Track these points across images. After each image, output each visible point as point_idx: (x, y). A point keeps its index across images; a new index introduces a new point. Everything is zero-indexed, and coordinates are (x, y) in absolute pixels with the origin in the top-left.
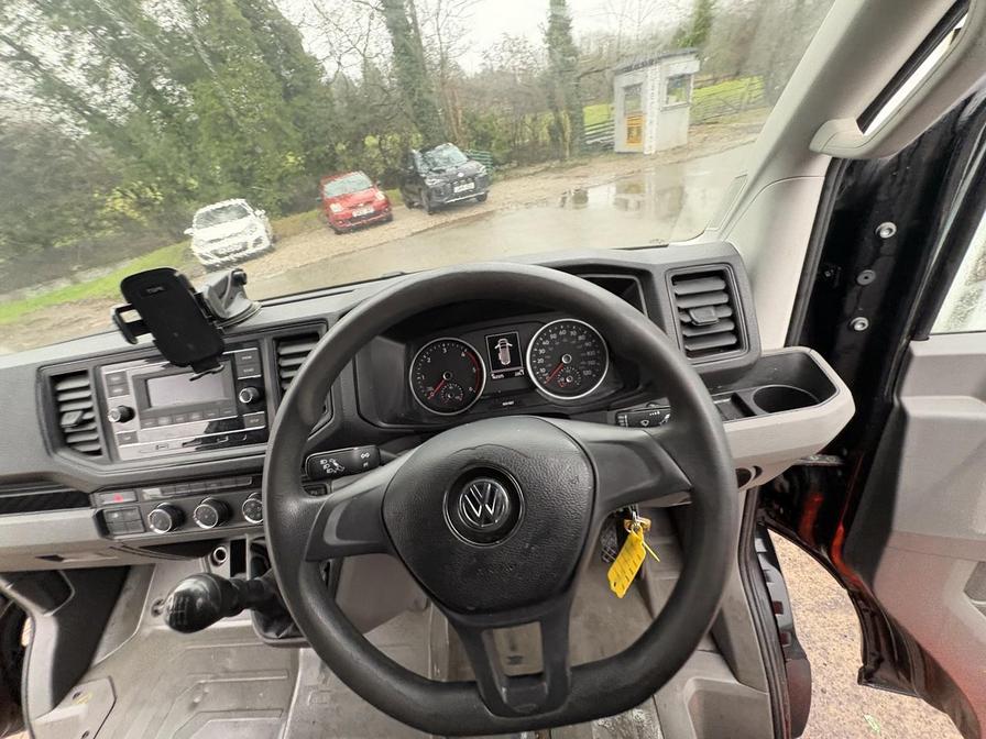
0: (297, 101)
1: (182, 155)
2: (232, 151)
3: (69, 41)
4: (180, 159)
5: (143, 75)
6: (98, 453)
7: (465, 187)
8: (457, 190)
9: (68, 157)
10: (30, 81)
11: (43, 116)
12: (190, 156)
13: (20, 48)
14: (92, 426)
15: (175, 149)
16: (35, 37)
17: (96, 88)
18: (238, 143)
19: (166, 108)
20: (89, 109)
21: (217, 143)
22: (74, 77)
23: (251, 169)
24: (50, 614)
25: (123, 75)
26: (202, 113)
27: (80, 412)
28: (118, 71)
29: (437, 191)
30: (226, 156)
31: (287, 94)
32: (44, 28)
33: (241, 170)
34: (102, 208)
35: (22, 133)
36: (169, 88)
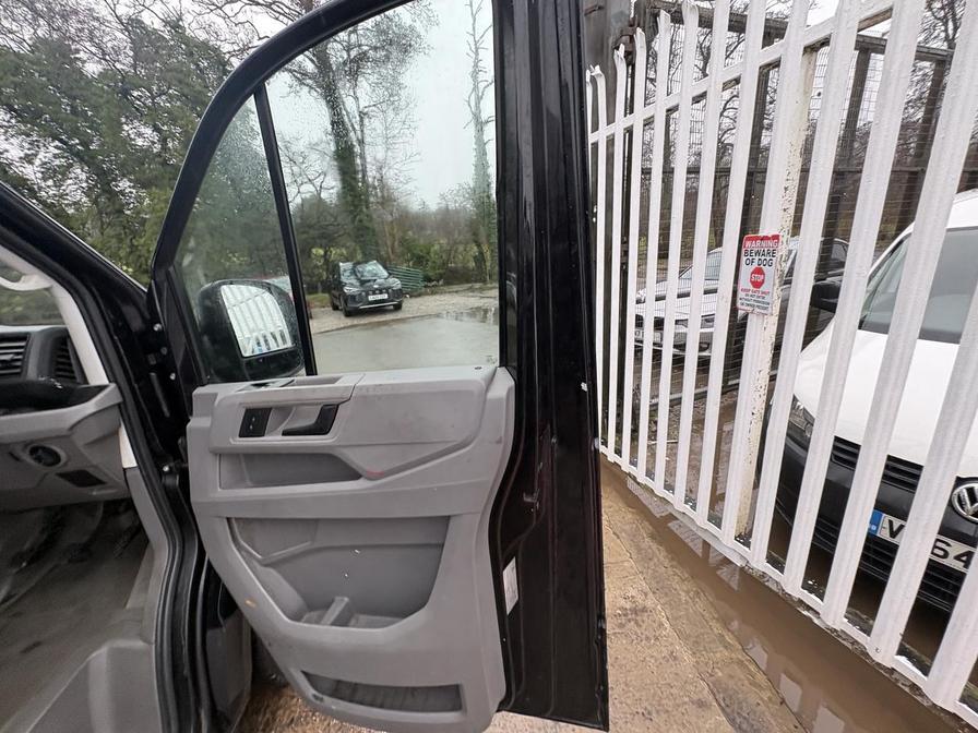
5: (103, 182)
7: (379, 297)
8: (371, 298)
25: (83, 176)
28: (80, 173)
29: (353, 297)
36: (128, 191)
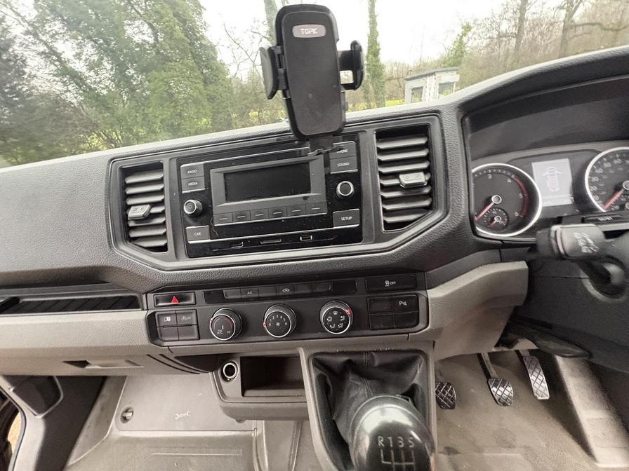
0: (211, 87)
1: (138, 115)
2: (169, 113)
3: (80, 45)
4: (136, 116)
5: (120, 68)
6: (164, 249)
9: (68, 111)
10: (53, 67)
11: (58, 87)
12: (143, 115)
13: (50, 48)
14: (159, 220)
15: (133, 111)
16: (60, 42)
17: (92, 73)
18: (173, 109)
19: (132, 86)
20: (86, 85)
21: (161, 108)
22: (79, 66)
23: (179, 125)
24: (40, 417)
25: (109, 67)
26: (153, 91)
27: (148, 206)
28: (107, 65)
30: (164, 116)
31: (206, 82)
32: (67, 37)
33: (172, 125)
34: (84, 143)
35: (43, 96)
36: (135, 76)
